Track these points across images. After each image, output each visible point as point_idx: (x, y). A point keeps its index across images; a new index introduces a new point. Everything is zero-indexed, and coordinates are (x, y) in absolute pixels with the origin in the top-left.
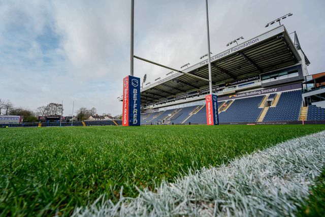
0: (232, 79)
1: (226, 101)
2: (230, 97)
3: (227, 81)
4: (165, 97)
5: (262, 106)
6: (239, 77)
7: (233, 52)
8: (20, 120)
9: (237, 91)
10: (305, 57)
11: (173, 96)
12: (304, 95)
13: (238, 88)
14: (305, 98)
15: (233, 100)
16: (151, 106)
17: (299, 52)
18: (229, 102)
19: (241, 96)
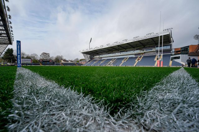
0: (143, 47)
1: (139, 56)
2: (141, 54)
3: (140, 47)
4: (107, 52)
5: (156, 59)
6: (146, 46)
7: (149, 38)
8: (31, 62)
9: (144, 52)
10: (173, 40)
11: (111, 52)
12: (171, 57)
13: (145, 51)
14: (172, 58)
15: (143, 56)
16: (98, 56)
17: (172, 38)
18: (140, 57)
19: (146, 55)
